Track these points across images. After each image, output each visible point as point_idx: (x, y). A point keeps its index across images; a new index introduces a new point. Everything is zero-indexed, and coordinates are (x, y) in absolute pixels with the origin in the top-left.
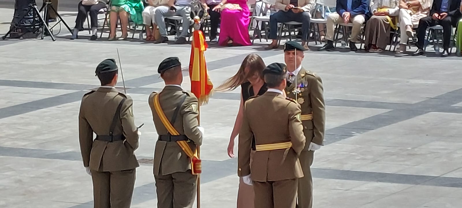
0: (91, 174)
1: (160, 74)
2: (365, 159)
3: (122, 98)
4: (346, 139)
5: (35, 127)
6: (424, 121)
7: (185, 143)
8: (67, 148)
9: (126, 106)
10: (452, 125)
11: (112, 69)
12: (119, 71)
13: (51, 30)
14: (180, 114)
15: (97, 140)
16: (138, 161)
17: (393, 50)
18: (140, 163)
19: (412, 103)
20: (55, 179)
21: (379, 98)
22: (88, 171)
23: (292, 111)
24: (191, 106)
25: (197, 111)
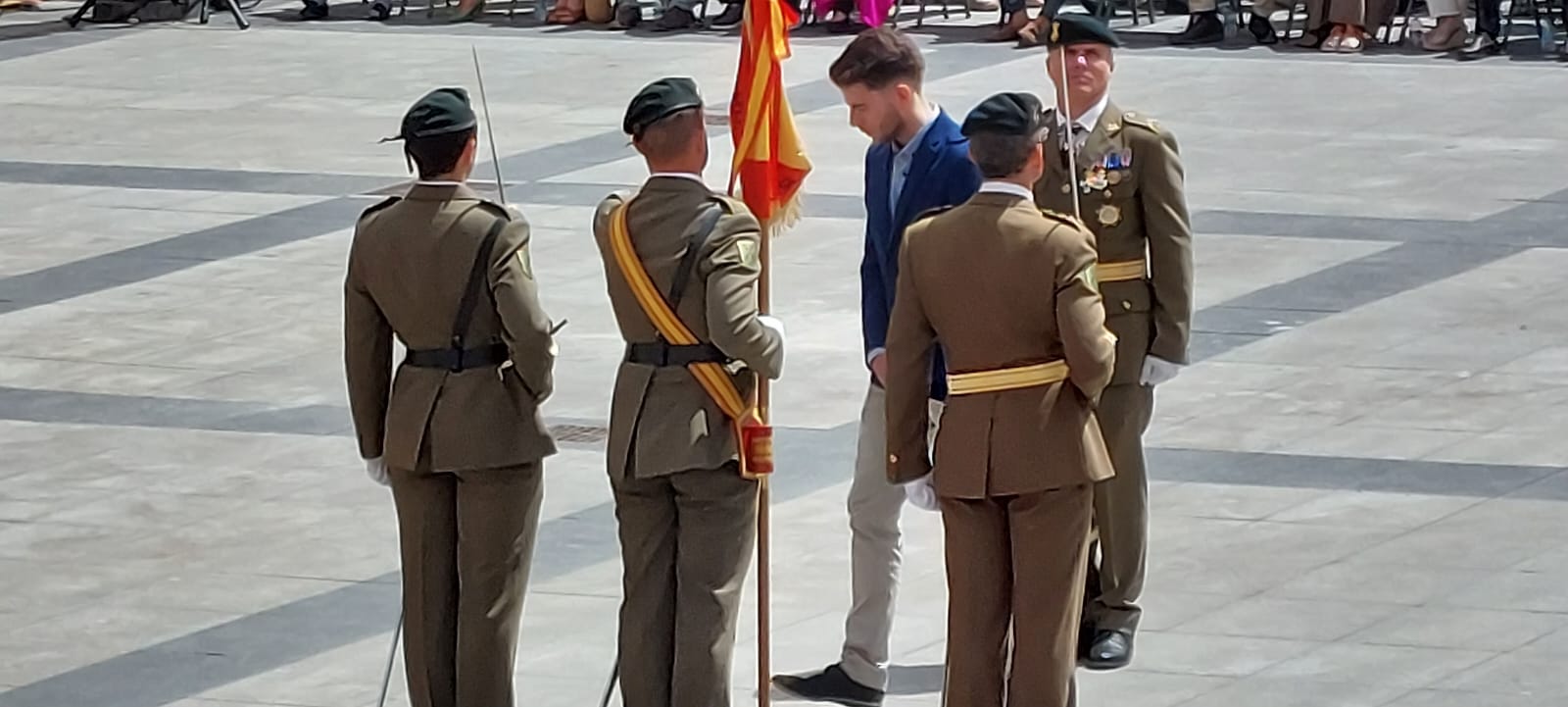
1: (632, 137)
2: (1316, 413)
3: (491, 218)
4: (1246, 347)
5: (188, 325)
6: (1512, 280)
7: (713, 369)
8: (302, 394)
9: (507, 246)
11: (454, 124)
12: (481, 127)
14: (698, 271)
15: (408, 367)
19: (1470, 219)
20: (266, 501)
21: (1354, 205)
22: (375, 472)
23: (1066, 257)
24: (734, 246)
25: (753, 262)
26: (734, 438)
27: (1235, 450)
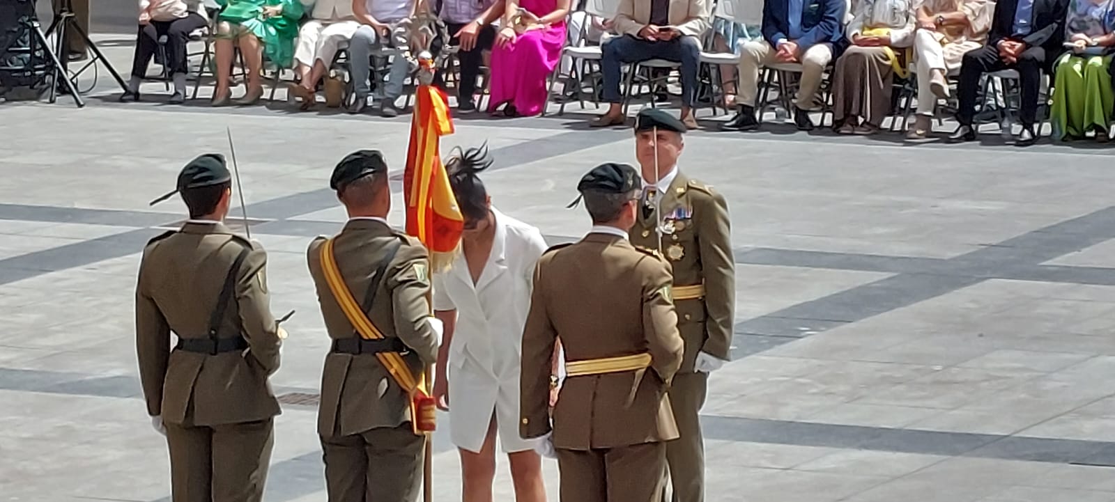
0: (165, 431)
1: (336, 191)
2: (831, 393)
3: (239, 247)
4: (783, 346)
5: (33, 317)
6: (973, 301)
7: (394, 357)
8: (113, 368)
9: (249, 268)
10: (1039, 311)
11: (217, 178)
13: (74, 81)
14: (386, 285)
15: (179, 351)
16: (278, 400)
18: (286, 401)
19: (946, 258)
20: (81, 443)
21: (865, 246)
22: (158, 425)
23: (650, 278)
24: (411, 268)
25: (422, 280)
26: (409, 409)
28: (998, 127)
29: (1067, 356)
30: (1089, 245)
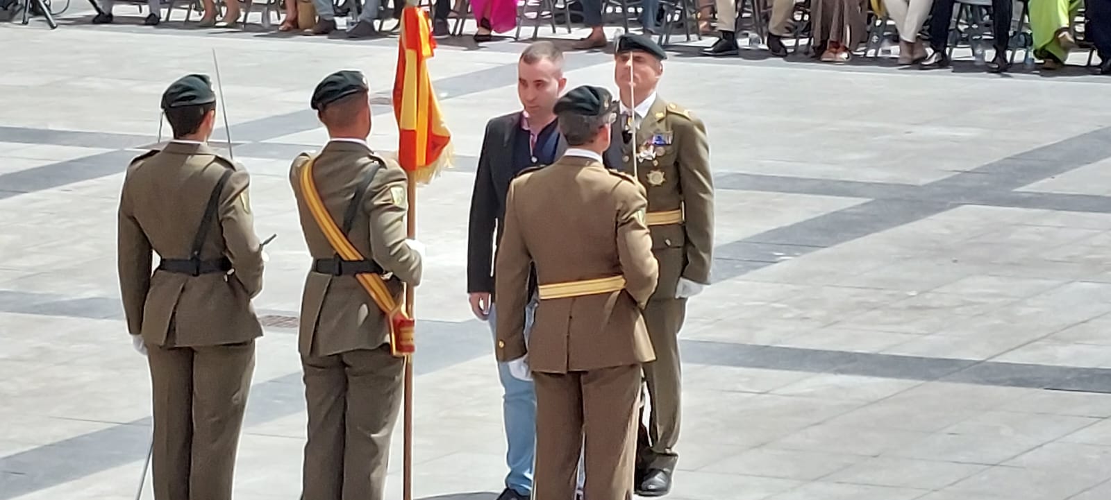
0: (145, 350)
1: (317, 111)
2: (807, 318)
3: (222, 169)
4: (759, 271)
5: (8, 238)
6: (948, 227)
7: (374, 278)
8: (87, 289)
9: (233, 189)
10: (1013, 237)
11: (199, 99)
13: (47, 2)
14: (363, 209)
15: (161, 272)
16: (260, 322)
17: (873, 56)
18: (264, 325)
19: (920, 184)
20: (58, 364)
21: (838, 172)
22: (139, 345)
23: (624, 202)
24: (389, 192)
25: (401, 204)
27: (749, 343)
28: (971, 55)
29: (1042, 282)
30: (1062, 172)
